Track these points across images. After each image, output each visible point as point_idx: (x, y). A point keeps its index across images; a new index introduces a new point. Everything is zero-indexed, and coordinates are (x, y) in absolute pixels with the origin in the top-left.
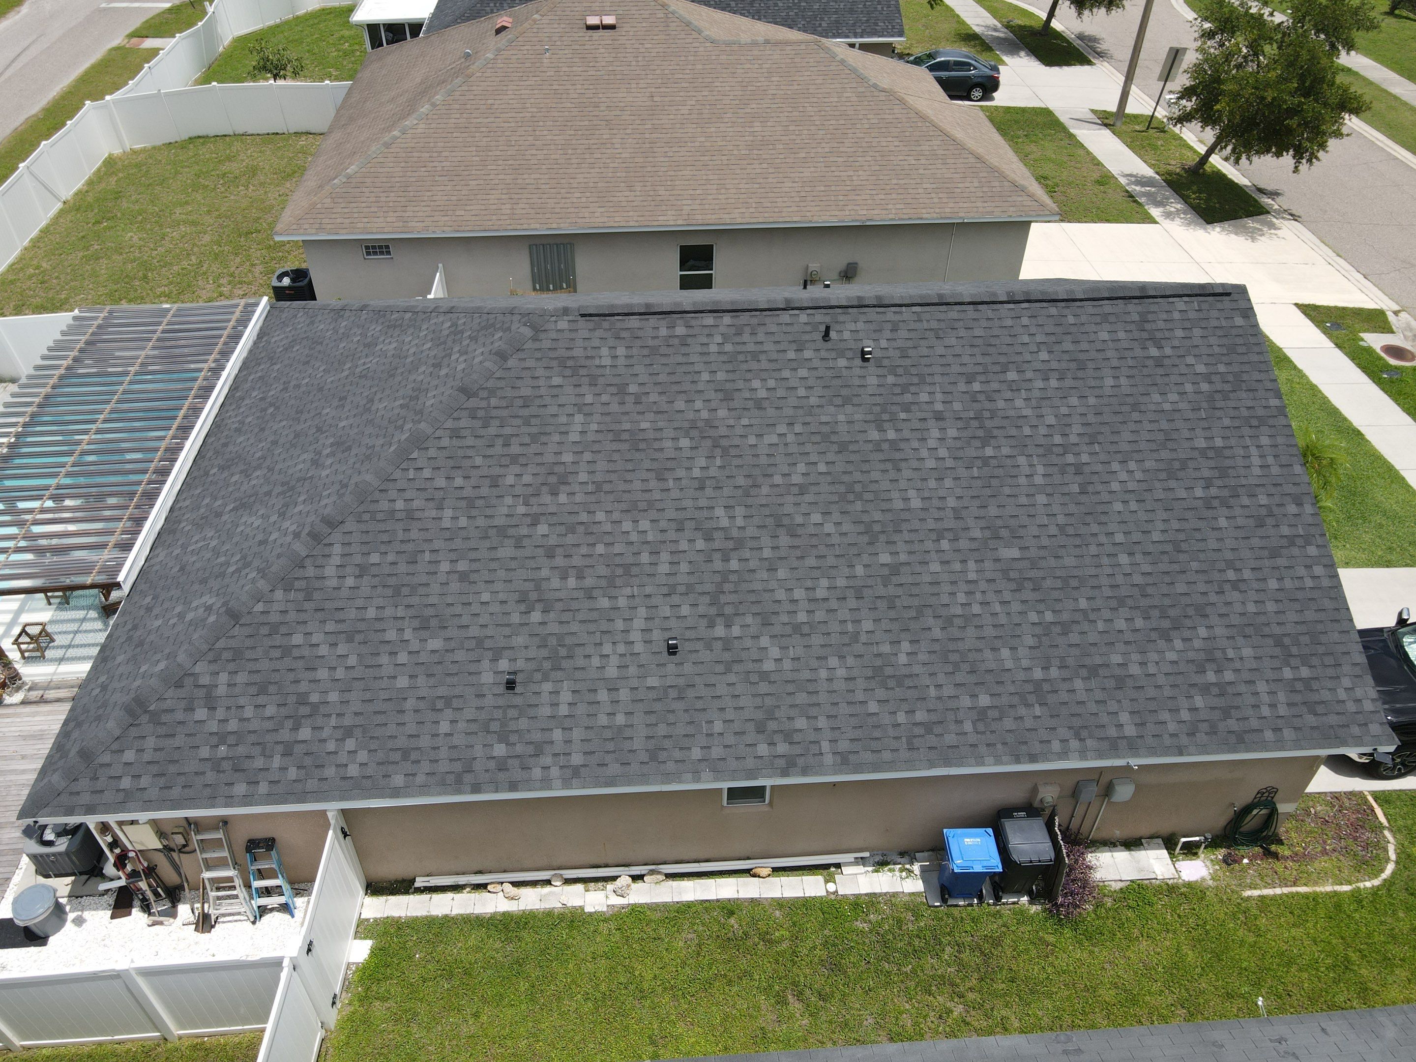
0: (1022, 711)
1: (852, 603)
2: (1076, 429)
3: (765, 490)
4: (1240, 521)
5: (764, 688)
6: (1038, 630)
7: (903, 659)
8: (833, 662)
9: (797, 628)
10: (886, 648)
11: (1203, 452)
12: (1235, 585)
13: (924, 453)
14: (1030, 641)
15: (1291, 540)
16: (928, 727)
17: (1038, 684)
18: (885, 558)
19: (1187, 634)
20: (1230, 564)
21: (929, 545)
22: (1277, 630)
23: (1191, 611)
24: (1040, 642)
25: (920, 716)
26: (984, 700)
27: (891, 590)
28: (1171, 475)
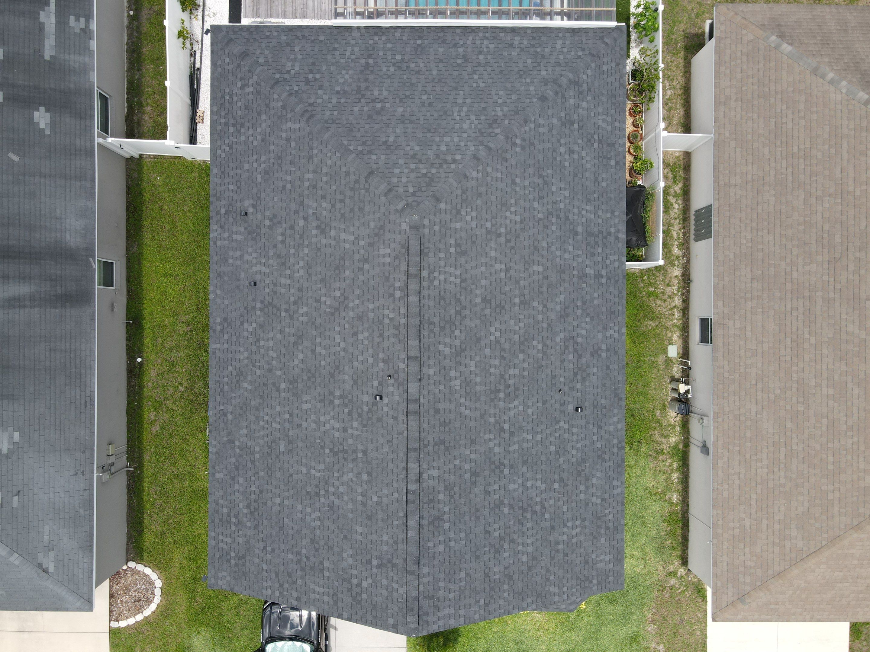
0: (226, 432)
1: (266, 367)
2: (337, 502)
3: (314, 333)
4: (291, 565)
5: (238, 323)
6: (252, 449)
7: (246, 385)
8: (246, 354)
9: (258, 340)
10: (249, 378)
11: (321, 563)
12: (265, 548)
13: (328, 417)
14: (249, 444)
15: (281, 586)
16: (222, 390)
17: (233, 442)
18: (283, 386)
19: (248, 516)
20: (273, 551)
21: (287, 408)
22: (248, 558)
23: (256, 522)
24: (248, 449)
25: (226, 387)
26: (230, 417)
27: (270, 386)
28: (313, 541)
